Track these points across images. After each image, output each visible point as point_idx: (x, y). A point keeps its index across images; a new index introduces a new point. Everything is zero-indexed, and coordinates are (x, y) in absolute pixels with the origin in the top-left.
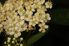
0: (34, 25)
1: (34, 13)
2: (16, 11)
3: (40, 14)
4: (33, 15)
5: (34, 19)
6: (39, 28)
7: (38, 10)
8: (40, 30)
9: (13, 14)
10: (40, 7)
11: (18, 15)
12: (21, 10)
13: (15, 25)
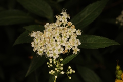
0: (70, 49)
1: (68, 39)
2: (54, 38)
3: (73, 40)
4: (68, 40)
5: (69, 44)
6: (73, 51)
7: (72, 37)
8: (74, 53)
9: (52, 41)
10: (73, 34)
11: (56, 41)
12: (58, 37)
13: (54, 49)
